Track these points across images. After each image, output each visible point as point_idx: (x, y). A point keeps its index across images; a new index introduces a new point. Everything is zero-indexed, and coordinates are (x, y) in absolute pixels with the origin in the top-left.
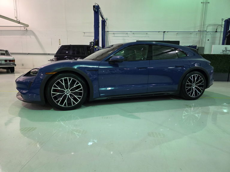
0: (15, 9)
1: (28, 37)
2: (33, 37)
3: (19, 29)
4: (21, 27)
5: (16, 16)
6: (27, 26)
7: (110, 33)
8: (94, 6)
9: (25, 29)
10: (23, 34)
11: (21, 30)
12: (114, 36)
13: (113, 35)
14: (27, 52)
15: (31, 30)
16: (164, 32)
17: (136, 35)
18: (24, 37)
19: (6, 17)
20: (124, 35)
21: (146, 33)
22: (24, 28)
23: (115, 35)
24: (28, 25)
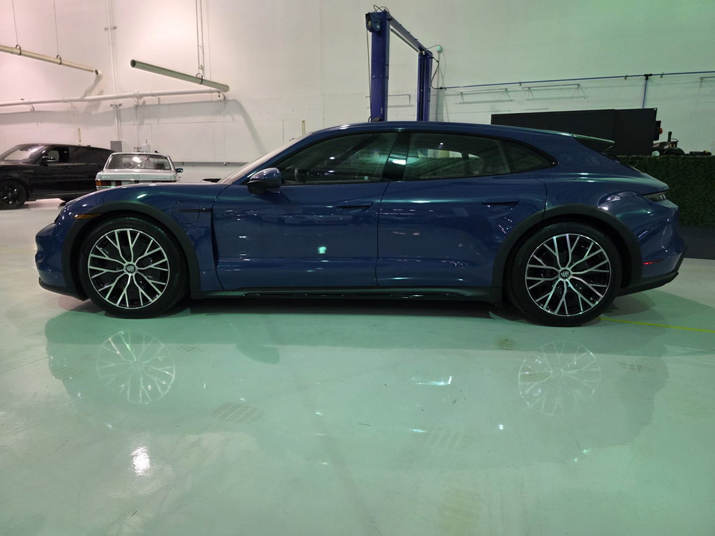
0: (200, 44)
1: (228, 118)
2: (239, 118)
3: (207, 97)
4: (211, 92)
5: (201, 63)
6: (225, 88)
7: (448, 92)
8: (368, 16)
9: (222, 98)
10: (218, 112)
11: (212, 101)
12: (464, 103)
13: (459, 99)
14: (225, 161)
15: (237, 99)
16: (647, 76)
17: (536, 95)
18: (220, 118)
19: (166, 70)
20: (498, 97)
21: (577, 83)
22: (218, 94)
23: (466, 98)
24: (227, 87)
